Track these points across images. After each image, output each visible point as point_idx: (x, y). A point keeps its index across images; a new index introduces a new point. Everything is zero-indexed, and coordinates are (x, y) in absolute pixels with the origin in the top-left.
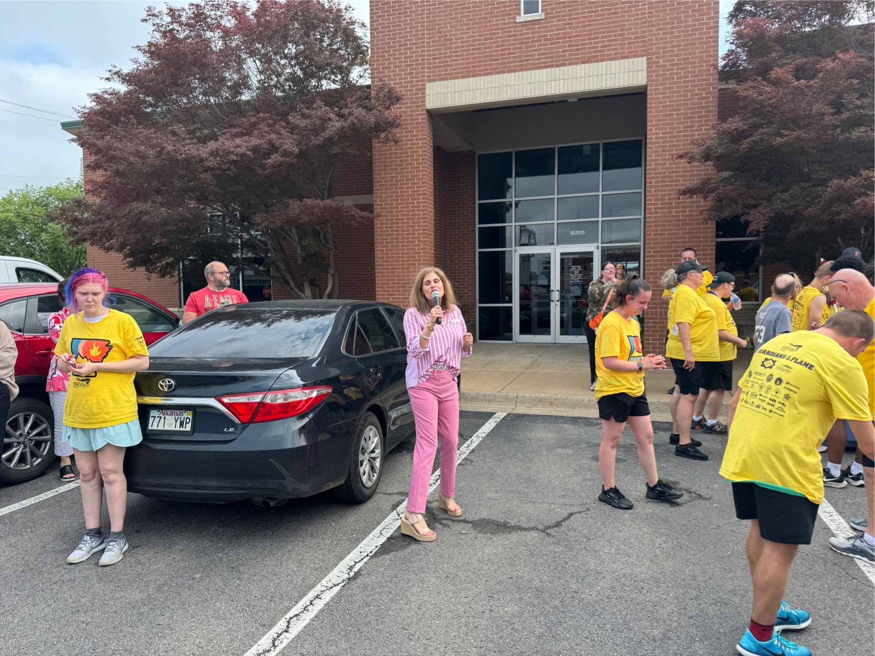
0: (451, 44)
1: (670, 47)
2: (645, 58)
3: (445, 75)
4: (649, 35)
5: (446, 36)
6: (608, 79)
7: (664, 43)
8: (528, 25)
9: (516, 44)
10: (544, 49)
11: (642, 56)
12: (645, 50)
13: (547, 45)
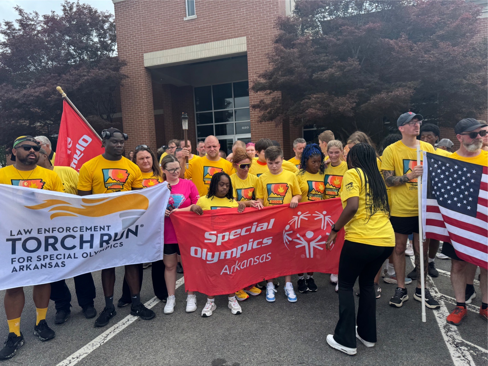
0: (154, 33)
1: (257, 31)
2: (245, 37)
3: (152, 49)
4: (247, 25)
5: (152, 29)
6: (229, 49)
7: (254, 29)
8: (190, 22)
9: (185, 32)
10: (198, 34)
11: (244, 36)
12: (245, 33)
13: (199, 32)
